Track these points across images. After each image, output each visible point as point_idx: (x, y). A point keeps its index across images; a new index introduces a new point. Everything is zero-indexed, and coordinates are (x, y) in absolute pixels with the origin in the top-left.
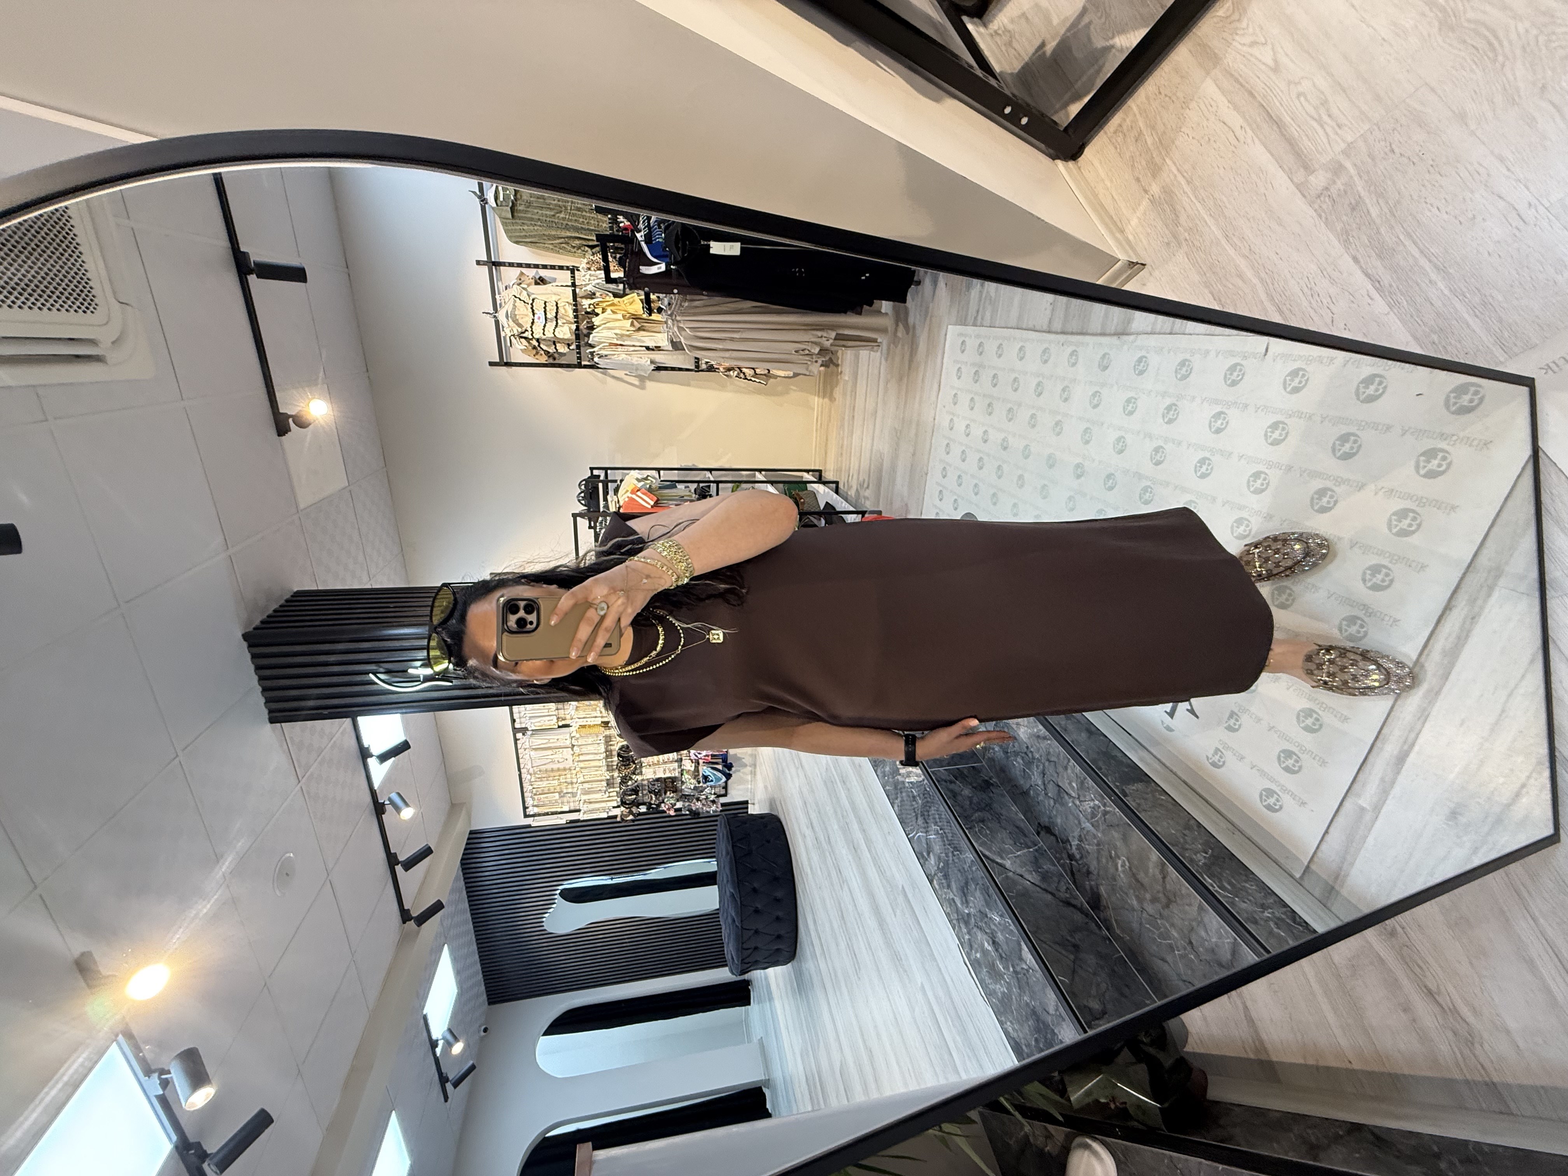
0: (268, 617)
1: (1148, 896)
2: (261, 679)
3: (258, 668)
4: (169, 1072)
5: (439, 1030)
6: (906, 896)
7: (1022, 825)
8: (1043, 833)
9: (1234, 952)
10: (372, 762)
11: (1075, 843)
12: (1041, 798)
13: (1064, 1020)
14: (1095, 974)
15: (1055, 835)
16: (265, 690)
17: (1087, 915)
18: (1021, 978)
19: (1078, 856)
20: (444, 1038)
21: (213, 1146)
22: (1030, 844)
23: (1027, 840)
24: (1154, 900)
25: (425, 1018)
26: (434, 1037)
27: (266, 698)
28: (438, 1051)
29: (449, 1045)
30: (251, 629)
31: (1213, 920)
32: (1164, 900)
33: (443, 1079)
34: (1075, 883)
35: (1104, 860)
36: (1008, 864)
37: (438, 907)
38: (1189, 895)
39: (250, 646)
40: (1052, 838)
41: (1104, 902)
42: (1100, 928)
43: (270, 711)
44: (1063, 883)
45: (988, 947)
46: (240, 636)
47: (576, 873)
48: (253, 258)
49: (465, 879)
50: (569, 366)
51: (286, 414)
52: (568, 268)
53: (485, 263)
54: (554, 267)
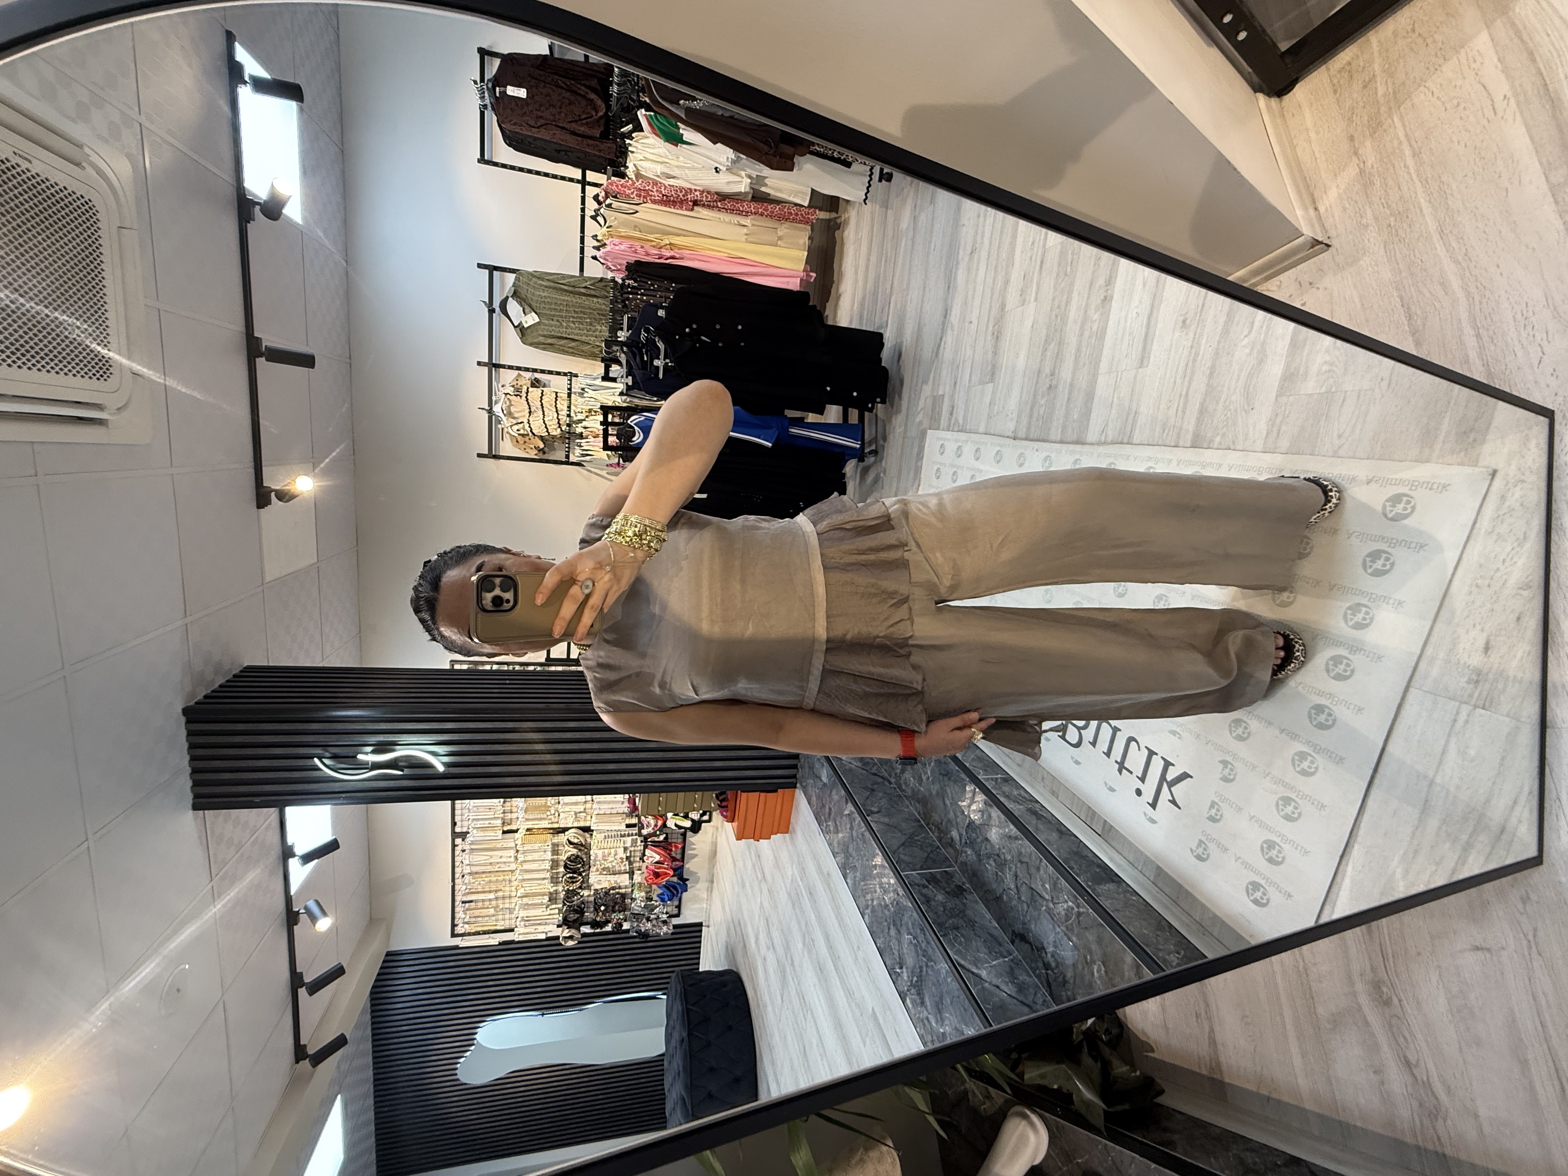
0: (213, 691)
2: (193, 759)
3: (192, 747)
6: (875, 1018)
7: (995, 933)
8: (1017, 941)
10: (294, 864)
11: (1051, 949)
12: (1014, 903)
15: (1029, 942)
16: (194, 771)
19: (1055, 965)
22: (1005, 954)
23: (1001, 949)
27: (194, 781)
30: (192, 703)
34: (1051, 994)
35: (1080, 967)
36: (984, 974)
37: (340, 1042)
39: (188, 721)
40: (1027, 946)
43: (196, 796)
44: (1039, 995)
46: (180, 711)
47: (503, 1007)
48: (265, 343)
50: (555, 462)
52: (565, 374)
53: (486, 364)
54: (552, 373)
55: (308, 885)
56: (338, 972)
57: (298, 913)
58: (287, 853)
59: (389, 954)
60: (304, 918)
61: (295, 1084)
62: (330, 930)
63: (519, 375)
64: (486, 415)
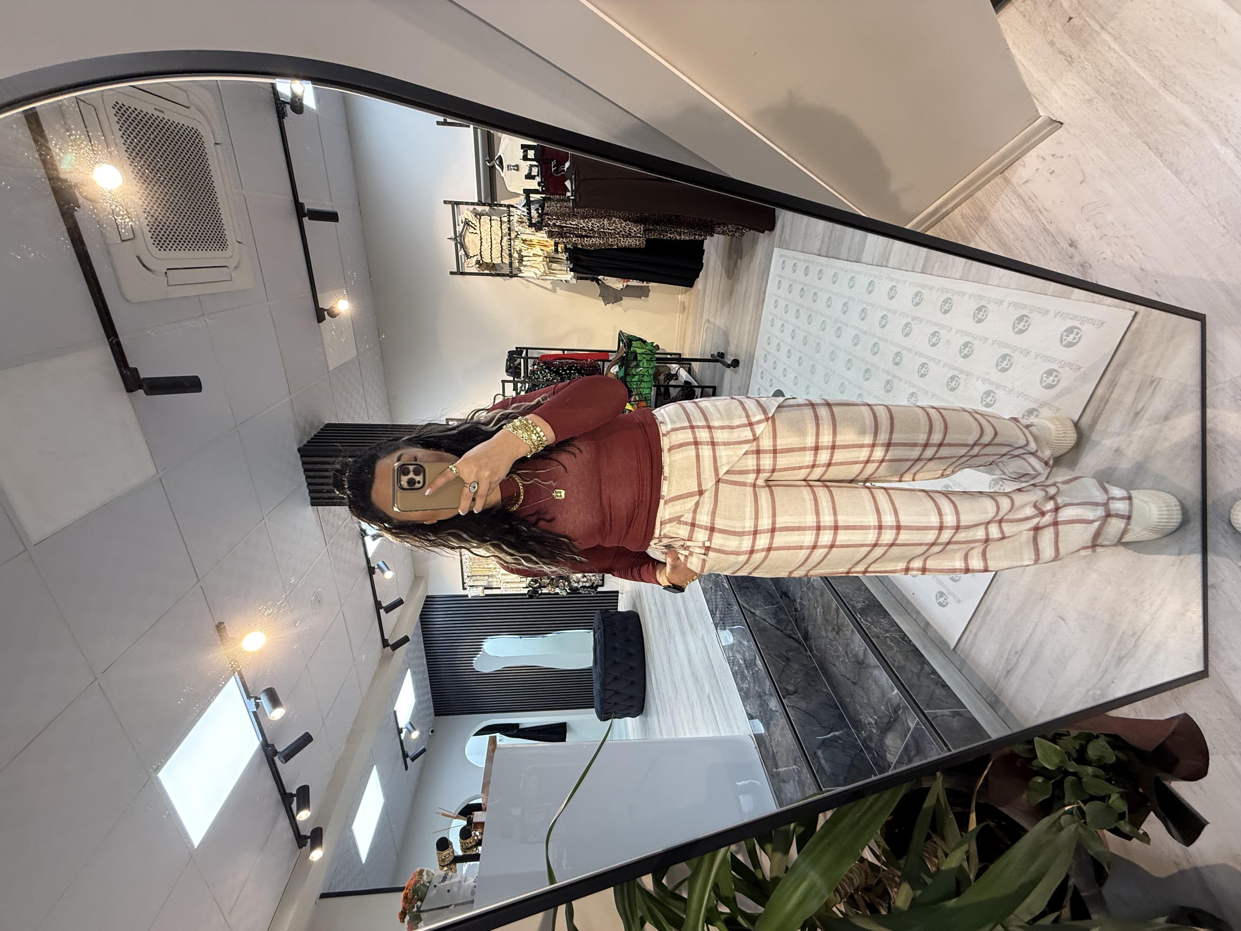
0: (312, 439)
1: (830, 628)
2: (307, 477)
3: (306, 470)
4: (260, 699)
5: (403, 721)
6: (703, 639)
7: (772, 592)
9: (865, 654)
10: (368, 539)
11: (798, 601)
13: (772, 695)
14: (796, 673)
15: (788, 597)
16: (309, 484)
17: (800, 643)
18: (756, 677)
19: (799, 609)
20: (406, 728)
21: (280, 748)
22: (774, 603)
23: (774, 601)
24: (833, 629)
25: (395, 712)
26: (400, 726)
27: (309, 490)
28: (403, 735)
29: (410, 732)
30: (302, 446)
31: (857, 637)
32: (837, 630)
33: (405, 755)
34: (797, 626)
35: (811, 610)
36: (757, 612)
37: (406, 640)
38: (848, 624)
39: (301, 456)
40: (788, 599)
41: (810, 635)
42: (806, 651)
43: (312, 498)
44: (789, 626)
45: (741, 662)
46: (296, 450)
47: (497, 631)
48: (307, 207)
49: (422, 628)
50: (503, 275)
51: (323, 309)
52: (505, 206)
53: (450, 202)
54: (496, 205)
55: (377, 552)
56: (400, 602)
57: (374, 568)
58: (363, 533)
59: (428, 597)
60: (377, 570)
61: (384, 660)
62: (392, 579)
63: (474, 209)
64: (453, 243)
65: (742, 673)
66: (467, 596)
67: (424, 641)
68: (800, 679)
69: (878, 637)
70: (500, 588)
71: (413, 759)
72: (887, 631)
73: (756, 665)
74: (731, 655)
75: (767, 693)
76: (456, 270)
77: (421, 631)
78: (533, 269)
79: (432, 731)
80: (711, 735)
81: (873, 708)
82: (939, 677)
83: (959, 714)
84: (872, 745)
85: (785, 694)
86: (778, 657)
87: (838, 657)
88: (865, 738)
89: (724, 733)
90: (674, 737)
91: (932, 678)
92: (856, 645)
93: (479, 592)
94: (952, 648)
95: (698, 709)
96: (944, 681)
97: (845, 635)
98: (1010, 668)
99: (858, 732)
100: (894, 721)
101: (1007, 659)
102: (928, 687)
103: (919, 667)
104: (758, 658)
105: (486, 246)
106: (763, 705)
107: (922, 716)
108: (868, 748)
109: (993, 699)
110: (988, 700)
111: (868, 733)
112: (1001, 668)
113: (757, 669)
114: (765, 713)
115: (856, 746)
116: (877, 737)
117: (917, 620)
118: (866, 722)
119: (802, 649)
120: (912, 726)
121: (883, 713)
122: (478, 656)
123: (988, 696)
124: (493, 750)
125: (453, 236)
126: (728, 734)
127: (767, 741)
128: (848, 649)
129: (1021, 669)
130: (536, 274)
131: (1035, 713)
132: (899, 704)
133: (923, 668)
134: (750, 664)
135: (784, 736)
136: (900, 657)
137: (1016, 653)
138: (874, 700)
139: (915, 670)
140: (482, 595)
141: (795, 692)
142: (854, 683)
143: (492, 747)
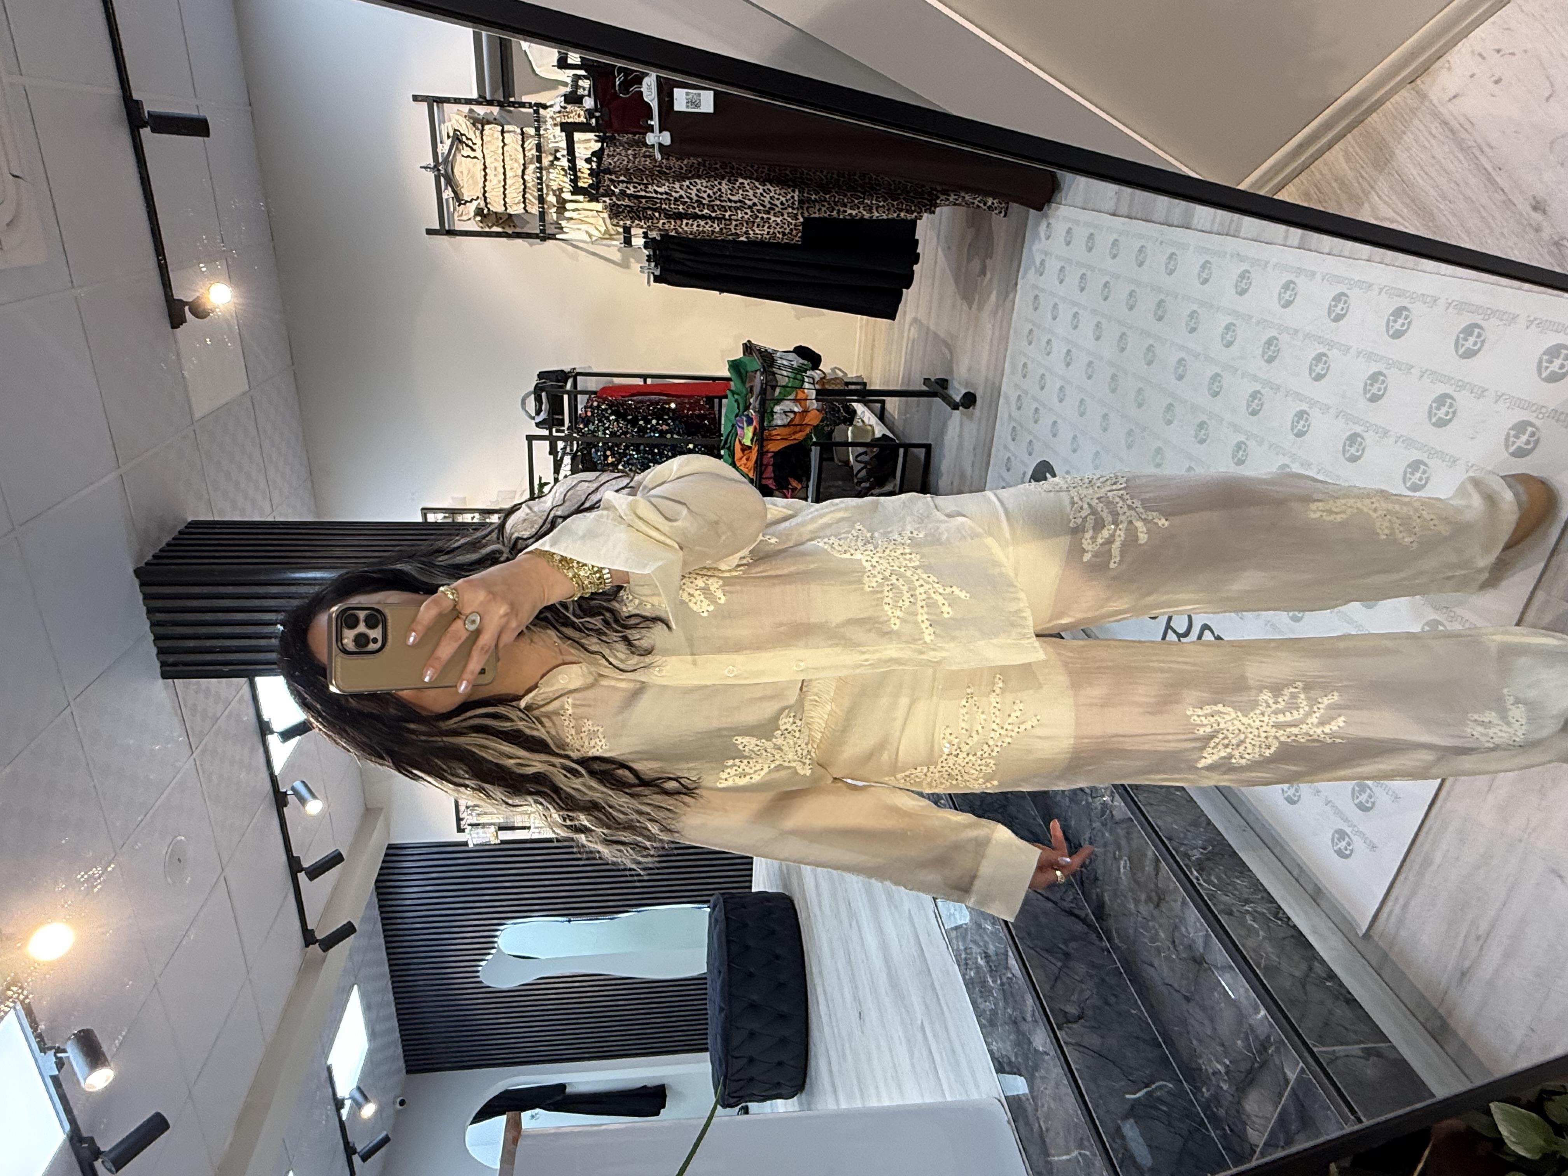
0: (161, 551)
1: (1143, 897)
3: (150, 611)
4: (64, 1051)
5: (345, 1086)
6: (911, 919)
9: (1206, 946)
10: (273, 740)
13: (1037, 1024)
14: (1081, 981)
16: (157, 638)
17: (1090, 926)
18: (1007, 989)
20: (352, 1098)
21: (106, 1144)
24: (1149, 899)
25: (329, 1070)
26: (340, 1094)
27: (158, 648)
28: (344, 1112)
29: (358, 1106)
30: (143, 564)
33: (350, 1150)
34: (1083, 892)
37: (348, 930)
39: (142, 585)
41: (1106, 909)
42: (1101, 939)
43: (163, 664)
44: (1070, 893)
45: (981, 962)
46: (131, 571)
47: (524, 911)
48: (148, 108)
49: (380, 907)
50: (528, 236)
51: (181, 301)
52: (530, 105)
53: (424, 99)
54: (513, 104)
55: (291, 764)
56: (336, 859)
57: (285, 794)
58: (264, 728)
59: (390, 847)
60: (291, 799)
61: (308, 969)
62: (321, 816)
63: (471, 111)
64: (431, 176)
65: (984, 983)
66: (466, 844)
67: (384, 931)
68: (1087, 994)
69: (1230, 913)
70: (529, 828)
71: (365, 1158)
72: (1247, 902)
73: (1007, 968)
74: (962, 948)
75: (1029, 1019)
76: (437, 227)
77: (377, 912)
78: (584, 227)
79: (402, 1103)
80: (928, 1100)
81: (1223, 1045)
82: (1341, 985)
83: (1379, 1054)
84: (1221, 1112)
85: (1062, 1020)
86: (1047, 951)
87: (1158, 951)
88: (1208, 1101)
89: (951, 1096)
90: (858, 1104)
91: (1327, 987)
92: (1191, 930)
93: (488, 836)
94: (1364, 928)
95: (902, 1051)
96: (1349, 993)
97: (1171, 909)
98: (1467, 964)
99: (1197, 1090)
100: (1261, 1067)
101: (1462, 950)
102: (1322, 1003)
103: (1304, 966)
104: (1010, 954)
105: (495, 180)
106: (1023, 1041)
107: (1310, 1060)
108: (1214, 1119)
109: (1438, 1023)
110: (1428, 1026)
111: (1212, 1091)
112: (1450, 967)
113: (1010, 975)
114: (1026, 1058)
115: (1189, 1114)
116: (1230, 1098)
117: (1302, 881)
118: (1210, 1071)
119: (1094, 936)
120: (1292, 1076)
121: (1241, 1053)
122: (489, 957)
123: (1427, 1020)
124: (515, 1140)
125: (430, 161)
126: (958, 1098)
127: (1030, 1109)
128: (1176, 934)
129: (1486, 969)
130: (590, 236)
131: (1512, 1048)
132: (1268, 1037)
133: (1311, 969)
134: (996, 966)
135: (1060, 1099)
136: (1270, 949)
137: (1478, 938)
138: (1225, 1028)
139: (1297, 974)
140: (494, 841)
141: (1080, 1017)
142: (1187, 999)
143: (514, 1133)
